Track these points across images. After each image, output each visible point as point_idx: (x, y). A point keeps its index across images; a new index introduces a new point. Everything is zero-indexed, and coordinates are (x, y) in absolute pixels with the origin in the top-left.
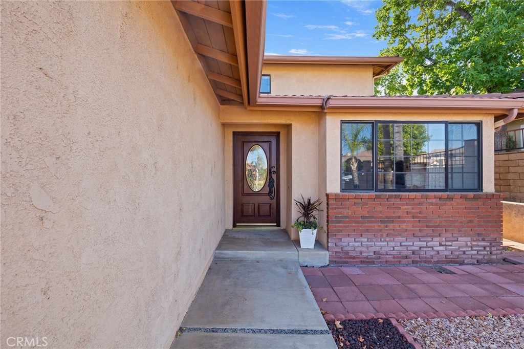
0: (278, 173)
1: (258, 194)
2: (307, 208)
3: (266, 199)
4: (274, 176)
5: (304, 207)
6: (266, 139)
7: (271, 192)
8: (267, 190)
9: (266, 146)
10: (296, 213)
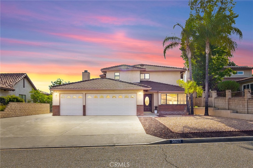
0: (151, 102)
1: (147, 106)
2: (156, 107)
3: (149, 107)
4: (151, 103)
5: (155, 107)
6: (149, 95)
7: (150, 106)
8: (149, 105)
9: (149, 97)
10: (154, 108)
